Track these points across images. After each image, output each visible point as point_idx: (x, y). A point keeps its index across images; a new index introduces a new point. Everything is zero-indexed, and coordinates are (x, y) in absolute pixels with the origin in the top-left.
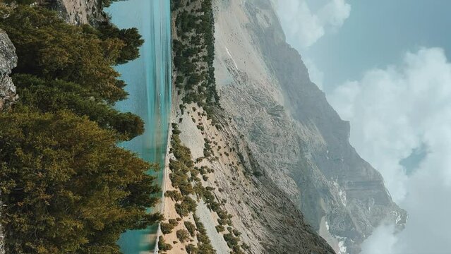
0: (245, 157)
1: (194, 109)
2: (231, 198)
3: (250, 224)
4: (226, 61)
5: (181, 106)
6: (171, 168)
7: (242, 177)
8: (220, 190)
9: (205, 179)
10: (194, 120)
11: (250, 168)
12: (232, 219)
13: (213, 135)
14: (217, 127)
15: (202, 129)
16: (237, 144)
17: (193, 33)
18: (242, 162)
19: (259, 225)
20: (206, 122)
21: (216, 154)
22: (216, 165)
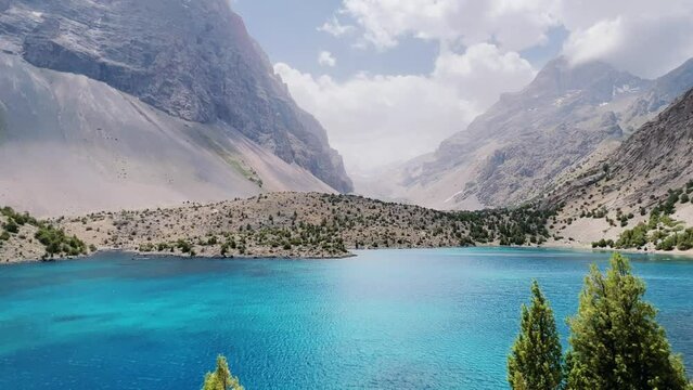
0: (589, 179)
1: (552, 227)
2: (646, 191)
3: (673, 172)
4: (456, 202)
5: (556, 239)
6: (670, 249)
7: (614, 182)
8: (640, 202)
9: (631, 216)
10: (564, 227)
11: (600, 174)
12: (673, 189)
13: (574, 209)
14: (562, 205)
15: (570, 220)
16: (577, 187)
17: (485, 228)
18: (595, 182)
19: (673, 163)
20: (560, 216)
21: (595, 206)
22: (609, 205)
